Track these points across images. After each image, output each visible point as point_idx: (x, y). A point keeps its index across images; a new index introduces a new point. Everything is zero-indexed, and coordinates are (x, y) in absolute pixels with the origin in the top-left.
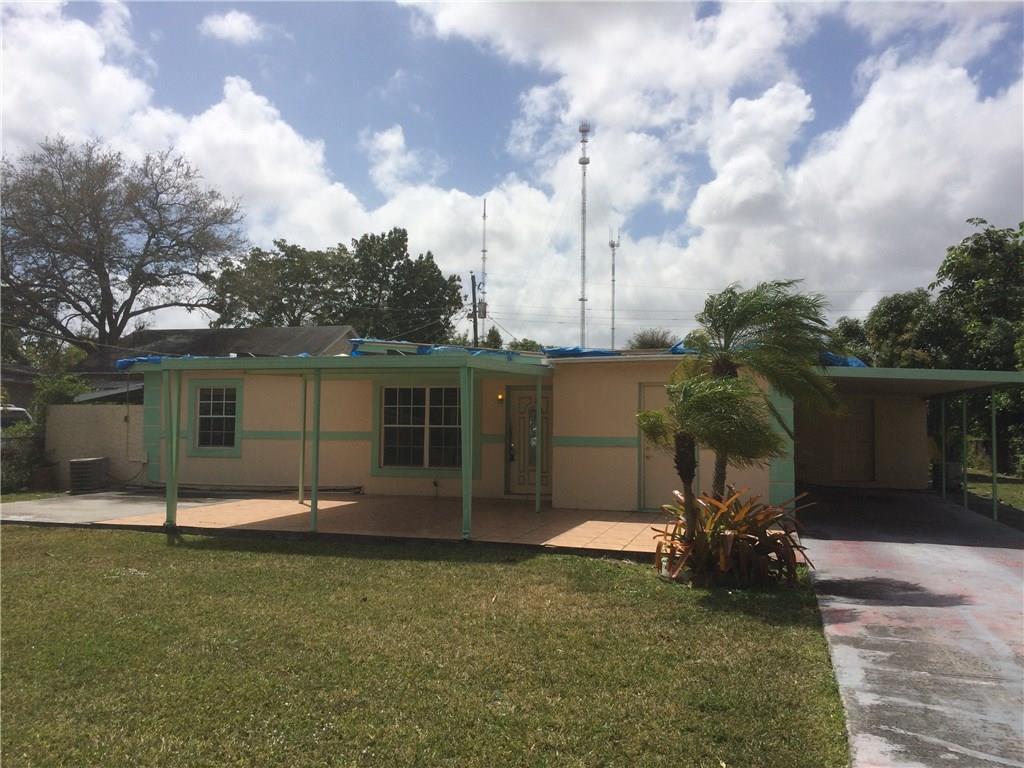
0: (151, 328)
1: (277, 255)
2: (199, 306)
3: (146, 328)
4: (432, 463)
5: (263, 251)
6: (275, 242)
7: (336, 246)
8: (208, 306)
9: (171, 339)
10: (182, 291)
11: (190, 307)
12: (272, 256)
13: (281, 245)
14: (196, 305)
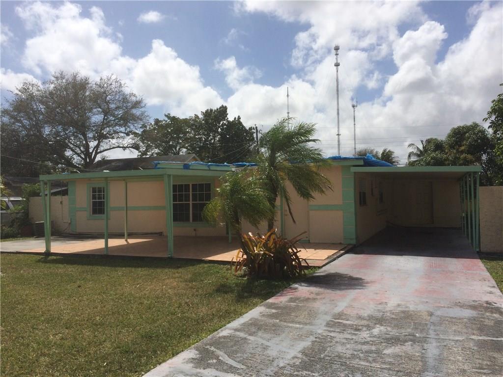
0: (108, 159)
1: (166, 121)
2: (128, 147)
3: (106, 159)
4: (194, 220)
5: (159, 120)
6: (165, 115)
7: (194, 116)
8: (132, 147)
9: (113, 164)
10: (121, 141)
11: (124, 148)
12: (164, 122)
13: (168, 116)
14: (127, 147)
